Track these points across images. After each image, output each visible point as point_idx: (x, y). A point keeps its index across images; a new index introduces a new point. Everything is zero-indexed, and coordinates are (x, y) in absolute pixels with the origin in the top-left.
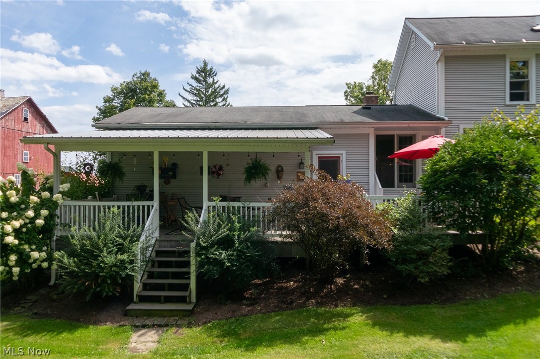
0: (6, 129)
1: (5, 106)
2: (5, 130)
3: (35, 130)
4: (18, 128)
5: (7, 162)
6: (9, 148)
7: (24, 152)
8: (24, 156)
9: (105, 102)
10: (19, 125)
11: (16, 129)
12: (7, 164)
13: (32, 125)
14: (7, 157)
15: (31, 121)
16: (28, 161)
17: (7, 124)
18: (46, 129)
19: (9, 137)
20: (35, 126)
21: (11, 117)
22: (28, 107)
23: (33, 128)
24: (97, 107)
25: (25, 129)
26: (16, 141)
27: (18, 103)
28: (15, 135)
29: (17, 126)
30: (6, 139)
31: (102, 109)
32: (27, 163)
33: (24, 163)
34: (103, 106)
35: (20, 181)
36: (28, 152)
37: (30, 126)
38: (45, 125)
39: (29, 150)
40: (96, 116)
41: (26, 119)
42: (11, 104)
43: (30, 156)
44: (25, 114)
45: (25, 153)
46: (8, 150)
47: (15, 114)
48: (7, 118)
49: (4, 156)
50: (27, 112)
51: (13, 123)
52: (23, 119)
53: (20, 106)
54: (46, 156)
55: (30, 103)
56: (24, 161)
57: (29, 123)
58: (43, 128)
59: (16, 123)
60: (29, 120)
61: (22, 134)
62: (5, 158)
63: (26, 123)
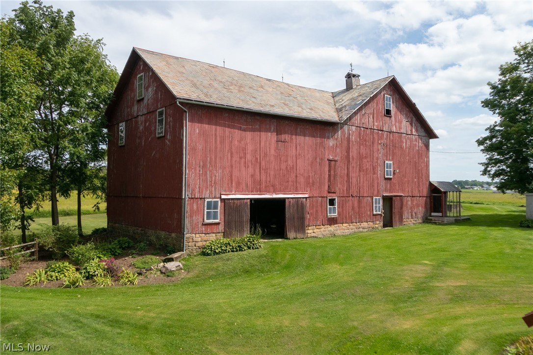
0: (362, 129)
1: (360, 95)
2: (360, 130)
3: (400, 128)
4: (378, 126)
5: (363, 178)
6: (366, 157)
7: (386, 162)
8: (386, 169)
9: (503, 74)
10: (380, 122)
11: (375, 128)
12: (363, 182)
13: (396, 121)
14: (363, 171)
15: (396, 114)
16: (392, 177)
17: (363, 121)
18: (415, 125)
19: (365, 140)
20: (400, 122)
21: (368, 110)
22: (391, 93)
23: (397, 124)
24: (489, 84)
25: (387, 128)
26: (376, 146)
27: (377, 88)
28: (374, 138)
29: (376, 124)
30: (362, 144)
31: (497, 87)
32: (390, 179)
33: (386, 179)
34: (500, 80)
35: (381, 207)
36: (391, 162)
37: (393, 123)
38: (414, 119)
39: (392, 160)
40: (489, 97)
41: (388, 112)
42: (368, 90)
43: (394, 168)
44: (387, 103)
45: (387, 164)
46: (365, 160)
47: (373, 105)
48: (363, 112)
49: (360, 171)
50: (390, 101)
51: (371, 119)
52: (384, 112)
53: (380, 92)
54: (416, 167)
55: (394, 86)
56: (386, 177)
57: (393, 118)
58: (411, 124)
59: (375, 119)
60: (393, 113)
61: (383, 135)
62: (362, 173)
63: (388, 118)
